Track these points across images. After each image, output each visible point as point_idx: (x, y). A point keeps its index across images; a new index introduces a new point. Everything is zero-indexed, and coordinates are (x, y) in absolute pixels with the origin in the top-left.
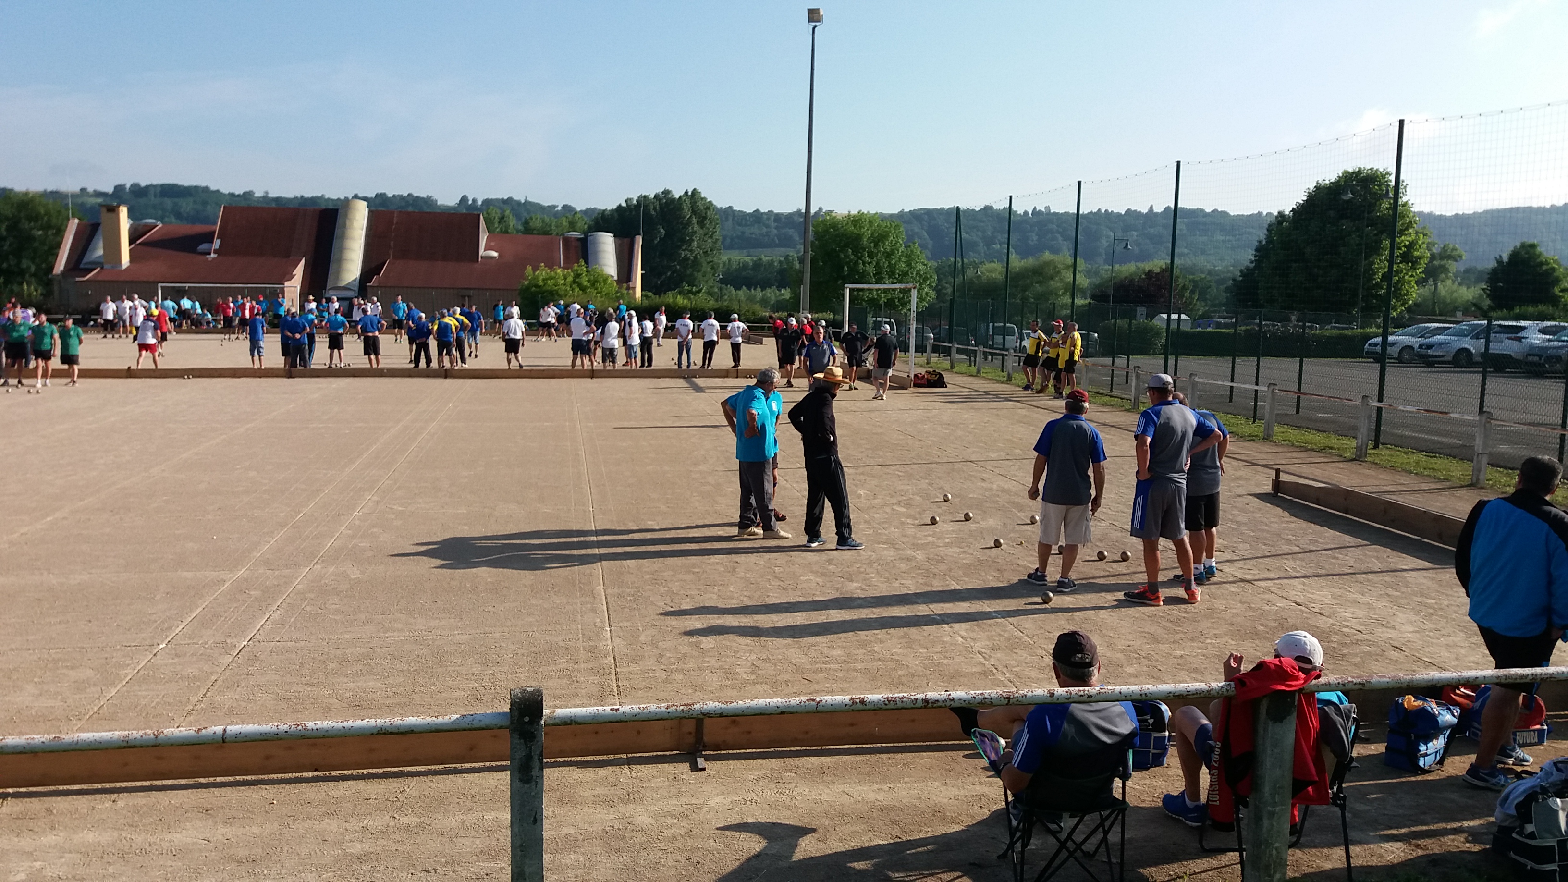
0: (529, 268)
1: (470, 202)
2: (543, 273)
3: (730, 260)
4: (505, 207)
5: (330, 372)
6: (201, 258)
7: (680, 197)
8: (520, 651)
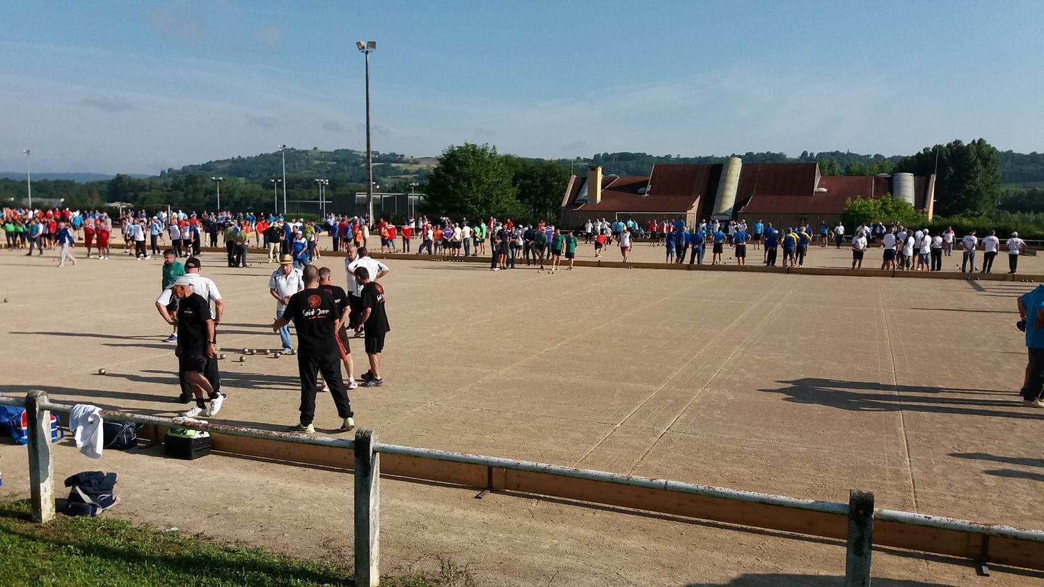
0: (849, 199)
1: (809, 156)
2: (859, 202)
3: (1007, 191)
4: (833, 158)
5: (714, 267)
6: (639, 196)
7: (968, 145)
8: (842, 465)
